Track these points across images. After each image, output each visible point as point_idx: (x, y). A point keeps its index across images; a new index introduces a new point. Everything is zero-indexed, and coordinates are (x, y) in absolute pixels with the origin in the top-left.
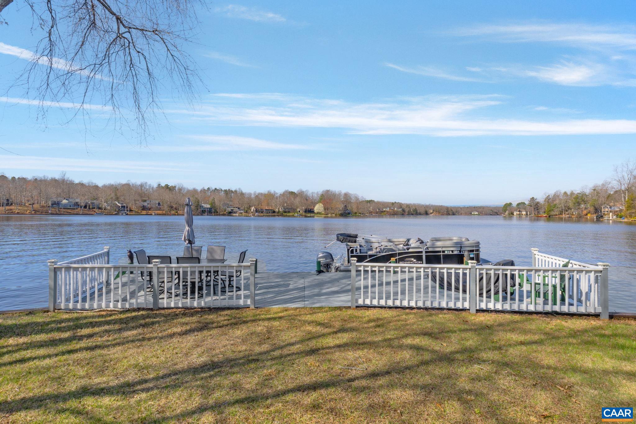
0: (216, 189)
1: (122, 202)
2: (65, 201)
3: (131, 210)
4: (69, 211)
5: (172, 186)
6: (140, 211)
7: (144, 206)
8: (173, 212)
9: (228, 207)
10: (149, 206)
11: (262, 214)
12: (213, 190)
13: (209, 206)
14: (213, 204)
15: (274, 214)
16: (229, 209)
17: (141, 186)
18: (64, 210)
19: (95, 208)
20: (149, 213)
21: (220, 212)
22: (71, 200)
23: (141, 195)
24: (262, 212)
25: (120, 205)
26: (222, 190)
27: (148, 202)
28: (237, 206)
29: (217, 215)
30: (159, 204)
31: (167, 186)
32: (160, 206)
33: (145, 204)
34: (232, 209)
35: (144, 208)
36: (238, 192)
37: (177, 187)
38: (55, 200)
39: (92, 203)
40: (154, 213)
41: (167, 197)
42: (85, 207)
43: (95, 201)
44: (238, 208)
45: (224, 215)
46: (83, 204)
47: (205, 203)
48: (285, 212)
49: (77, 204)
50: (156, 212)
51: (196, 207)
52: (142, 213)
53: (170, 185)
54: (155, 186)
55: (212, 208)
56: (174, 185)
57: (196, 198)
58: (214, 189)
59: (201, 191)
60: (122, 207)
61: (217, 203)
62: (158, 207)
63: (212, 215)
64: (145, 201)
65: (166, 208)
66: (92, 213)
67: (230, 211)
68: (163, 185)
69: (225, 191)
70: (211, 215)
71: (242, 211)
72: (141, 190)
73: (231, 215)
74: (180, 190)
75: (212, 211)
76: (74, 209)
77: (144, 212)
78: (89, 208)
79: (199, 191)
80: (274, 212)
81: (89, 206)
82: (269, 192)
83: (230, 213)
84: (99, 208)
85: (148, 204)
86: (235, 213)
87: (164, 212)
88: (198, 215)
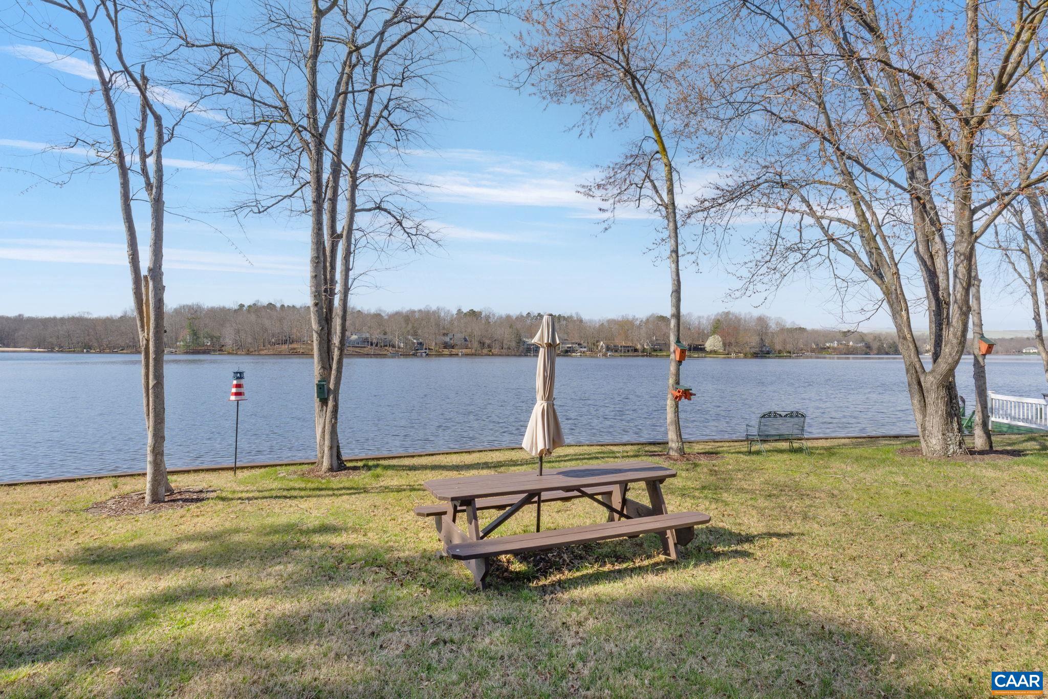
0: (539, 314)
3: (431, 349)
4: (357, 350)
6: (441, 350)
7: (445, 342)
8: (485, 351)
9: (562, 343)
10: (452, 342)
11: (616, 354)
15: (636, 354)
16: (565, 346)
18: (352, 349)
19: (387, 347)
20: (453, 353)
22: (360, 336)
23: (439, 326)
24: (616, 351)
25: (416, 341)
27: (450, 336)
28: (576, 341)
30: (465, 339)
32: (467, 343)
33: (447, 339)
34: (570, 345)
35: (446, 346)
40: (461, 352)
41: (475, 328)
42: (376, 345)
43: (385, 337)
44: (579, 344)
46: (374, 341)
48: (655, 350)
49: (367, 341)
50: (463, 351)
51: (517, 343)
52: (444, 353)
53: (476, 310)
54: (455, 312)
56: (480, 310)
57: (517, 330)
60: (418, 343)
64: (446, 335)
65: (475, 344)
66: (384, 353)
67: (566, 348)
68: (465, 310)
71: (584, 350)
73: (569, 355)
74: (488, 317)
76: (365, 348)
77: (446, 351)
78: (382, 347)
80: (636, 350)
81: (380, 343)
83: (567, 351)
84: (393, 346)
85: (451, 339)
86: (574, 351)
87: (474, 351)
88: (520, 356)
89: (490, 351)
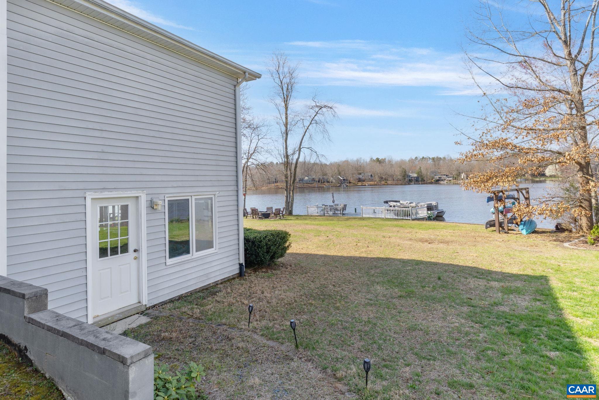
0: (423, 158)
1: (343, 176)
2: (306, 178)
3: (350, 183)
4: (309, 185)
5: (382, 159)
6: (356, 183)
7: (359, 178)
8: (383, 183)
9: (435, 175)
10: (363, 178)
12: (420, 159)
13: (415, 175)
14: (420, 173)
16: (437, 177)
17: (357, 161)
18: (306, 185)
19: (325, 182)
20: (363, 184)
21: (427, 180)
22: (310, 177)
23: (357, 169)
25: (342, 179)
26: (430, 158)
27: (362, 174)
28: (445, 174)
29: (424, 184)
30: (371, 175)
31: (378, 159)
32: (373, 178)
33: (361, 176)
34: (440, 176)
35: (360, 180)
36: (447, 159)
37: (387, 159)
38: (300, 177)
39: (323, 178)
40: (368, 184)
41: (378, 169)
42: (319, 182)
43: (324, 177)
44: (447, 176)
45: (431, 183)
46: (317, 180)
47: (412, 173)
49: (313, 180)
50: (369, 183)
51: (403, 177)
52: (358, 184)
53: (380, 158)
54: (368, 160)
55: (418, 177)
56: (384, 158)
57: (403, 169)
58: (421, 158)
59: (409, 161)
61: (424, 172)
62: (371, 178)
63: (419, 184)
64: (360, 174)
65: (377, 179)
66: (323, 186)
67: (438, 179)
68: (375, 159)
69: (433, 159)
71: (450, 179)
72: (358, 165)
73: (438, 183)
74: (390, 161)
75: (420, 180)
76: (312, 183)
77: (360, 184)
78: (321, 182)
79: (407, 161)
81: (321, 181)
83: (438, 181)
84: (328, 182)
85: (363, 176)
86: (442, 180)
87: (376, 183)
88: (405, 184)
89: (386, 182)
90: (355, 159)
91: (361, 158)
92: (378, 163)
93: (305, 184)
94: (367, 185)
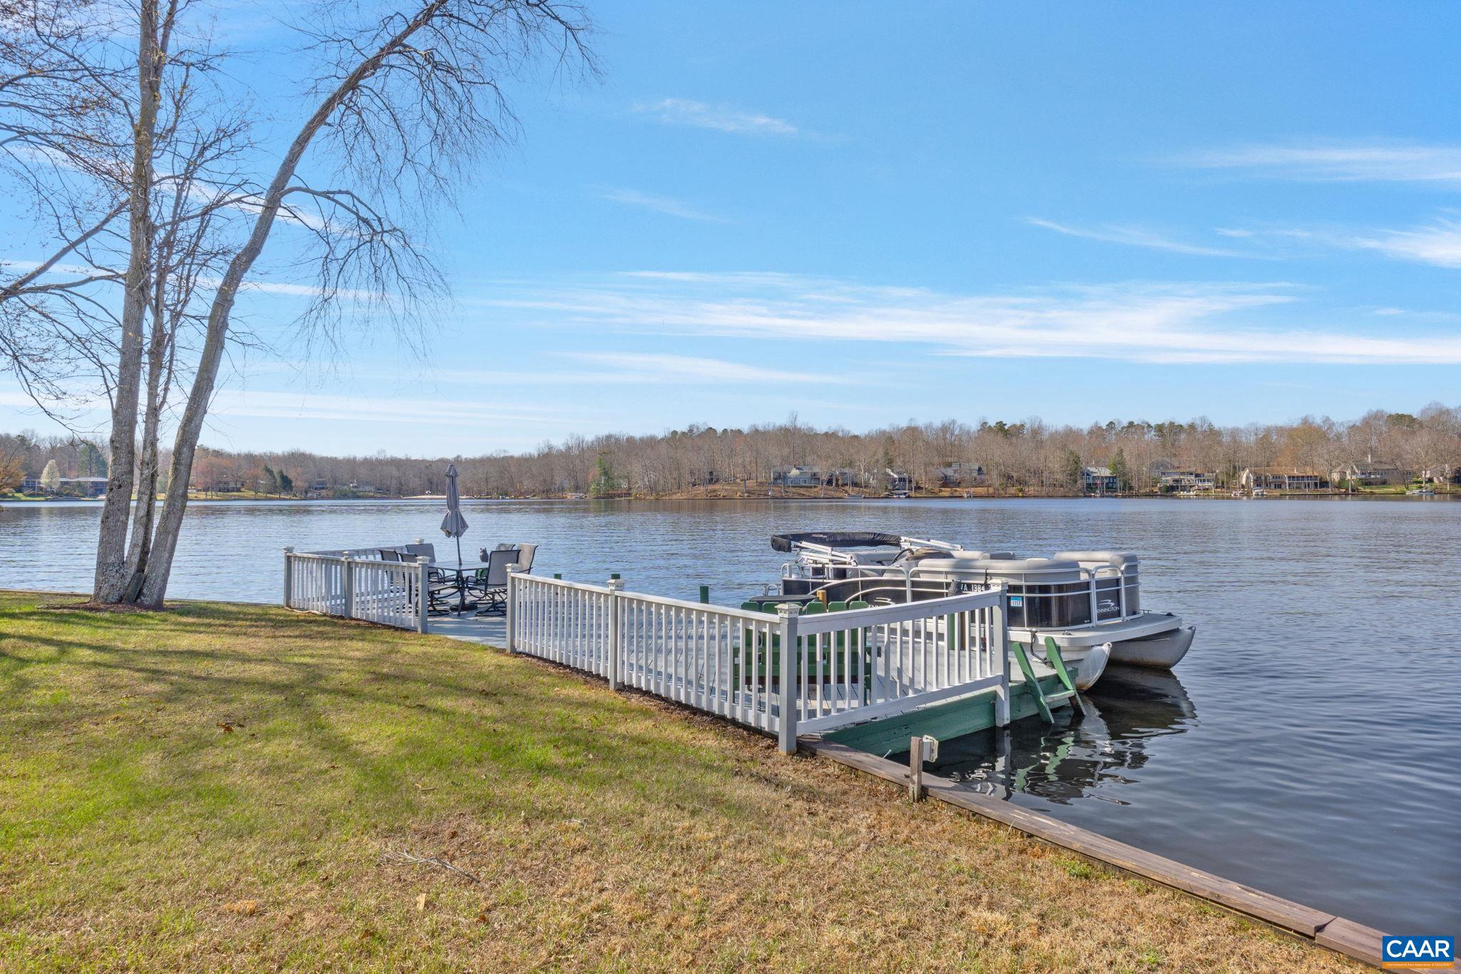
0: (1131, 424)
1: (900, 470)
2: (795, 472)
3: (918, 488)
4: (802, 491)
5: (1014, 426)
6: (936, 490)
7: (946, 476)
8: (1012, 490)
9: (1163, 473)
10: (957, 475)
11: (1277, 492)
12: (1123, 428)
13: (1106, 472)
14: (1118, 465)
15: (1321, 491)
16: (1168, 480)
17: (945, 429)
18: (794, 490)
19: (846, 485)
20: (957, 494)
21: (1140, 487)
22: (805, 469)
23: (939, 451)
24: (1279, 486)
25: (896, 476)
26: (1149, 426)
27: (955, 467)
28: (1193, 469)
29: (1130, 496)
30: (980, 469)
31: (1001, 426)
32: (983, 477)
33: (949, 472)
34: (1177, 477)
35: (946, 482)
36: (1199, 429)
37: (1027, 426)
38: (779, 469)
39: (843, 474)
40: (968, 493)
41: (1000, 452)
42: (830, 482)
43: (846, 470)
44: (1197, 475)
45: (1152, 495)
46: (825, 477)
47: (1097, 465)
48: (1367, 483)
49: (815, 477)
50: (972, 490)
51: (1071, 475)
52: (941, 494)
53: (1008, 423)
54: (974, 426)
55: (1113, 478)
56: (1018, 423)
57: (1072, 453)
58: (1125, 424)
59: (1091, 432)
60: (901, 480)
61: (1131, 463)
62: (978, 477)
63: (1116, 496)
64: (950, 465)
65: (995, 480)
66: (841, 495)
67: (1171, 483)
68: (992, 423)
69: (1160, 428)
70: (1112, 497)
71: (1207, 485)
72: (945, 439)
73: (1173, 497)
74: (1035, 432)
75: (1117, 486)
76: (811, 487)
77: (946, 492)
78: (837, 485)
79: (1085, 432)
80: (1324, 484)
81: (837, 480)
82: (1305, 421)
83: (1172, 488)
84: (855, 484)
85: (955, 472)
86: (1184, 489)
87: (991, 490)
88: (1077, 497)
89: (1021, 490)
90: (937, 423)
91: (954, 422)
92: (1000, 437)
93: (791, 489)
94: (965, 495)
